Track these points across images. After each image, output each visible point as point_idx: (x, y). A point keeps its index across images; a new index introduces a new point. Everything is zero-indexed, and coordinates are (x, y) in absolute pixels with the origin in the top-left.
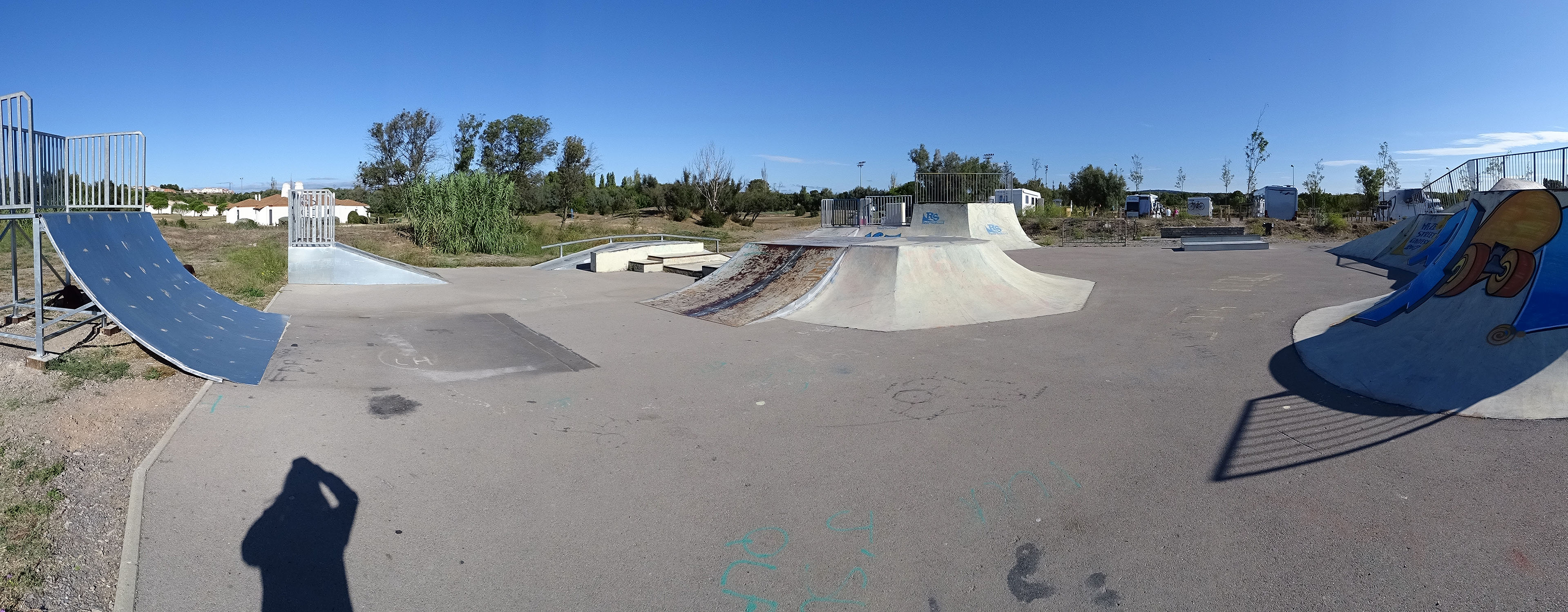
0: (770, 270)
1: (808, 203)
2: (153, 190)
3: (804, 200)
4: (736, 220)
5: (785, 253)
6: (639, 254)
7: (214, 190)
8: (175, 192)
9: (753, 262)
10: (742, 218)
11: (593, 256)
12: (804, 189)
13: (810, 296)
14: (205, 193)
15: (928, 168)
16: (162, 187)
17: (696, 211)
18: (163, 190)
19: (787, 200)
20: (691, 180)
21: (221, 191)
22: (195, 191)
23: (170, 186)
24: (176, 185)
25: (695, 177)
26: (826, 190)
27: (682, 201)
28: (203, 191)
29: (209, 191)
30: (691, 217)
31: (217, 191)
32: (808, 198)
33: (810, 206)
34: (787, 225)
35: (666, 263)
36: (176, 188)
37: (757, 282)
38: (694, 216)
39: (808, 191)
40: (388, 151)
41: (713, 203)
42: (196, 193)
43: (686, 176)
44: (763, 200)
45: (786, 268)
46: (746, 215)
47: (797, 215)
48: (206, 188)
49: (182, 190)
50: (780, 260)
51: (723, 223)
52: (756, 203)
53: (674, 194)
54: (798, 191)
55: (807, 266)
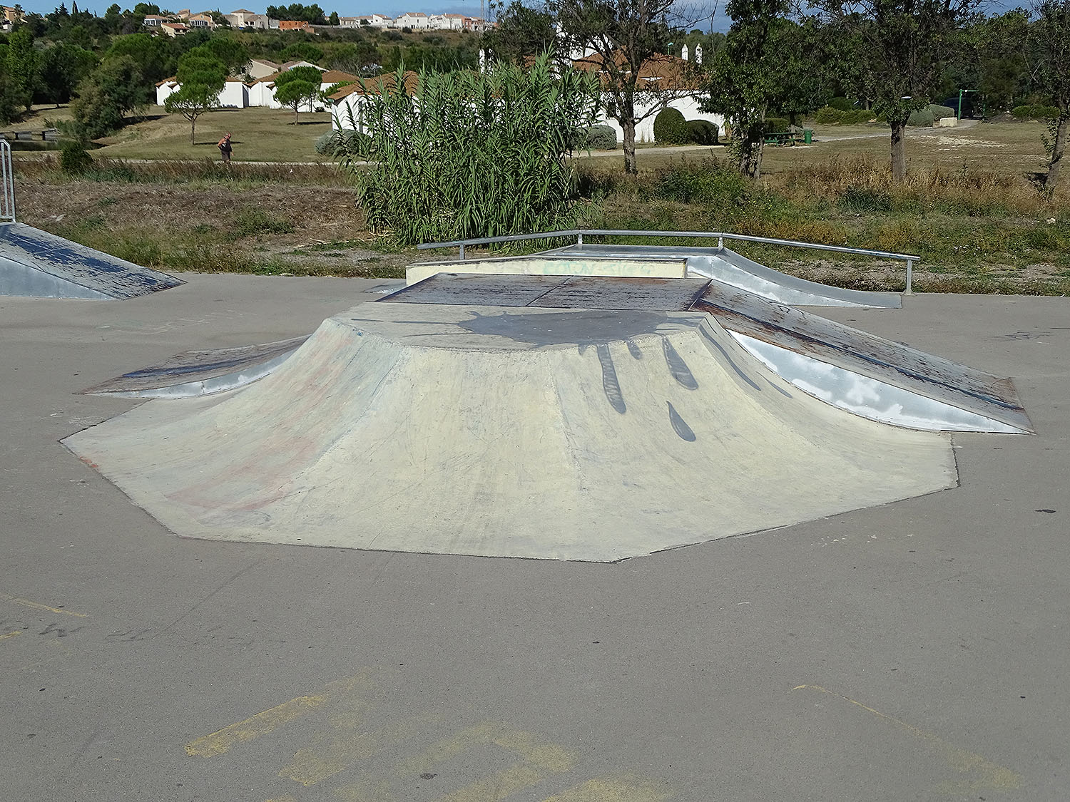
2: (242, 24)
7: (437, 22)
8: (309, 29)
14: (406, 30)
16: (273, 13)
18: (275, 25)
21: (457, 23)
22: (376, 21)
23: (297, 13)
24: (315, 6)
28: (401, 24)
29: (421, 23)
31: (445, 24)
36: (314, 16)
42: (378, 29)
48: (412, 15)
49: (335, 19)
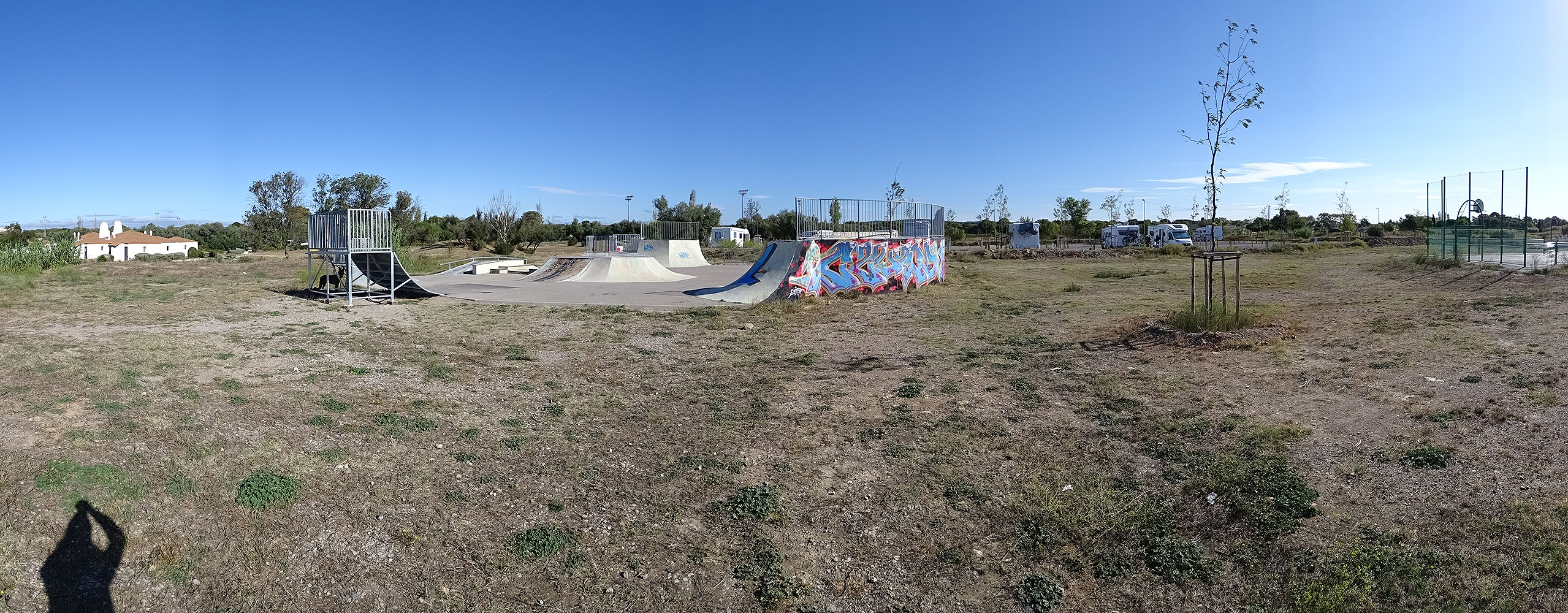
0: (562, 267)
1: (579, 234)
3: (576, 232)
4: (521, 249)
5: (568, 261)
6: (495, 265)
9: (555, 264)
10: (525, 247)
11: (474, 267)
12: (575, 220)
13: (578, 275)
15: (666, 212)
17: (488, 242)
19: (560, 232)
20: (483, 217)
25: (486, 216)
26: (596, 222)
27: (479, 235)
30: (485, 247)
32: (581, 230)
33: (581, 237)
34: (563, 253)
35: (509, 269)
37: (557, 272)
38: (487, 246)
39: (580, 222)
40: (263, 201)
41: (503, 238)
43: (479, 215)
44: (543, 234)
45: (568, 266)
46: (530, 245)
47: (570, 245)
50: (566, 264)
51: (512, 251)
52: (537, 236)
53: (472, 230)
54: (570, 222)
55: (577, 265)
